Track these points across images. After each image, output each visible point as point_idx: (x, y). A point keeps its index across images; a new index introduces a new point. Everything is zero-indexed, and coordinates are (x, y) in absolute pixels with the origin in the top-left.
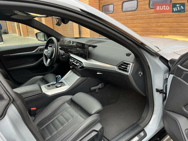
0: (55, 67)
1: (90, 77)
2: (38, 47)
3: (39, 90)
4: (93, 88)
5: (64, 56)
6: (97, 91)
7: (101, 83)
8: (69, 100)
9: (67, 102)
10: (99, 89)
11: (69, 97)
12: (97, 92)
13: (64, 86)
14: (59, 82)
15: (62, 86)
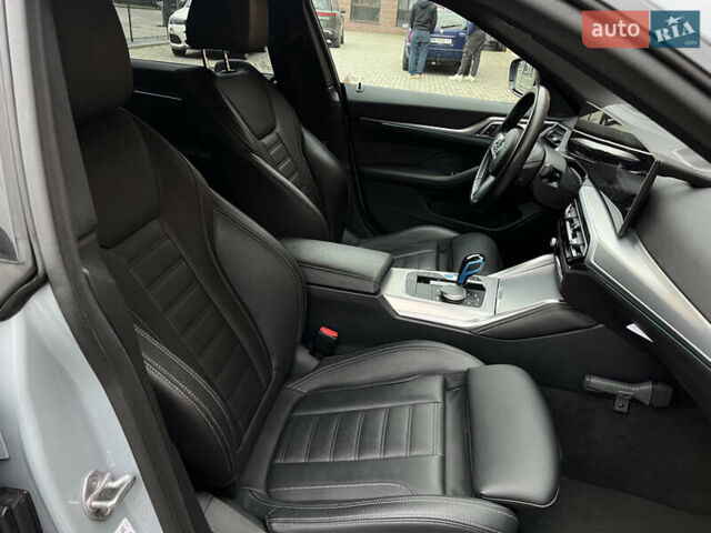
0: (524, 218)
1: (607, 326)
2: (486, 115)
3: (369, 279)
4: (595, 382)
5: (555, 184)
6: (620, 406)
7: (655, 382)
8: (459, 372)
9: (444, 375)
10: (634, 401)
11: (463, 361)
12: (617, 408)
13: (473, 305)
14: (468, 281)
15: (466, 305)
